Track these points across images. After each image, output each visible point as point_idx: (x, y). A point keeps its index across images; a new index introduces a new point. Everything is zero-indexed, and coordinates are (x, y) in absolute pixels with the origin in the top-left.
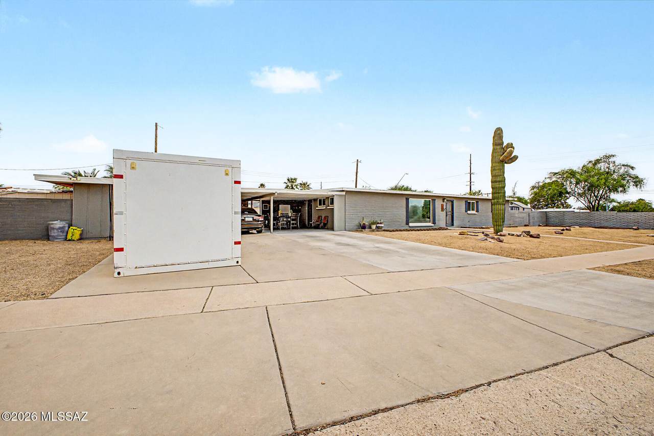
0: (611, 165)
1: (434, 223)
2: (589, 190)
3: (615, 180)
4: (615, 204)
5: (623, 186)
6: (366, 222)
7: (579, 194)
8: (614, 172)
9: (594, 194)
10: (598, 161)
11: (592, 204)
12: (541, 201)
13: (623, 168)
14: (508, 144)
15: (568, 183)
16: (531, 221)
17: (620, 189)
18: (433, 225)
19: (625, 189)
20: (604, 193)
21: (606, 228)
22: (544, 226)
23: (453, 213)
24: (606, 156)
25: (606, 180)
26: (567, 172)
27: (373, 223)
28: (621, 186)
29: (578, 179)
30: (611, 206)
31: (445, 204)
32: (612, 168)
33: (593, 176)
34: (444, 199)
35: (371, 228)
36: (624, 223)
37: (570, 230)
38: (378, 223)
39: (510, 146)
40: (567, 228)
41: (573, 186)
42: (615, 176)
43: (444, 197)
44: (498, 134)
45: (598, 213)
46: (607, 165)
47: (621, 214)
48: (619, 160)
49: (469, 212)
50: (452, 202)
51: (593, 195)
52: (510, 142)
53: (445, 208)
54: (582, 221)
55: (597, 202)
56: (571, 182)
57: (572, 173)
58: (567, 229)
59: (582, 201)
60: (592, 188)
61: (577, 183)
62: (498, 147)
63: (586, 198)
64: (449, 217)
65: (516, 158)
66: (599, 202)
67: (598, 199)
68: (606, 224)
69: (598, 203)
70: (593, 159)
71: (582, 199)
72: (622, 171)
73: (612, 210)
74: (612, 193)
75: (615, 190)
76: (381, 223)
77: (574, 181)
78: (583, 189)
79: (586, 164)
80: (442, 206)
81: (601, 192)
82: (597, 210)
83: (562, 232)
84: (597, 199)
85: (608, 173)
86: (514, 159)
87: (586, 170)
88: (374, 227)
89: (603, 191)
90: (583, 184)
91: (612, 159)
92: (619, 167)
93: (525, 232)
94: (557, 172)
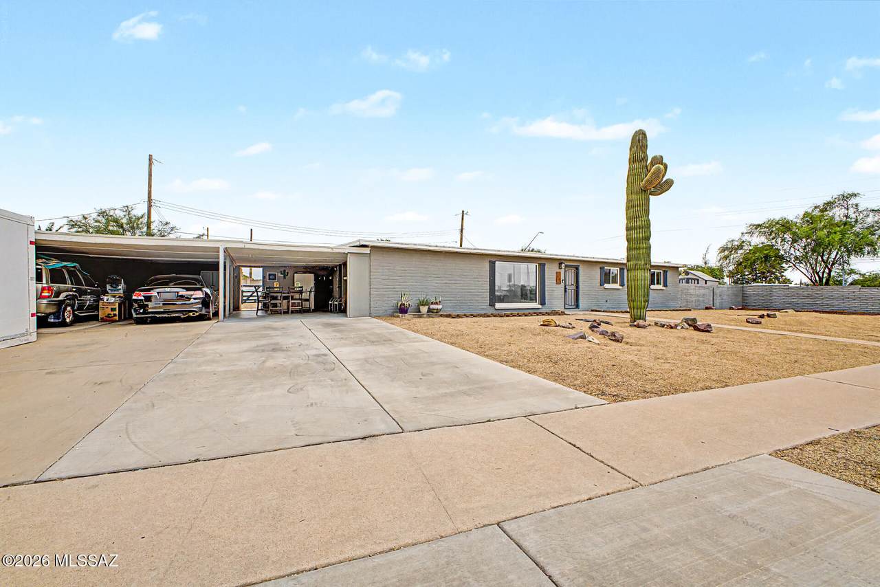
0: (851, 211)
1: (543, 303)
2: (813, 251)
3: (857, 235)
4: (856, 277)
5: (871, 244)
6: (410, 301)
7: (796, 258)
8: (856, 221)
9: (822, 258)
10: (829, 205)
11: (818, 274)
12: (747, 273)
13: (871, 215)
14: (654, 158)
15: (779, 240)
16: (717, 302)
17: (867, 249)
18: (540, 306)
19: (875, 249)
20: (838, 256)
21: (842, 313)
22: (739, 309)
23: (577, 287)
24: (843, 196)
25: (843, 234)
26: (777, 223)
27: (423, 303)
28: (868, 245)
29: (794, 234)
30: (850, 280)
31: (562, 271)
32: (853, 216)
33: (821, 229)
34: (560, 264)
35: (420, 312)
36: (873, 306)
37: (774, 316)
38: (432, 303)
39: (658, 160)
40: (769, 312)
41: (787, 246)
42: (857, 228)
43: (560, 259)
44: (640, 140)
45: (828, 288)
46: (844, 211)
47: (867, 290)
48: (864, 204)
49: (607, 286)
50: (577, 268)
51: (820, 258)
52: (658, 154)
53: (562, 278)
54: (801, 302)
55: (827, 271)
56: (783, 240)
57: (786, 226)
58: (768, 316)
59: (801, 269)
60: (819, 247)
61: (794, 241)
62: (638, 165)
63: (808, 265)
64: (571, 294)
65: (670, 183)
66: (830, 271)
67: (829, 267)
68: (842, 307)
69: (829, 274)
70: (820, 202)
71: (802, 266)
72: (870, 220)
73: (854, 283)
74: (852, 257)
75: (858, 250)
76: (436, 303)
77: (788, 236)
78: (804, 249)
79: (810, 211)
80: (558, 274)
81: (833, 256)
82: (827, 283)
83: (760, 320)
84: (827, 266)
85: (845, 224)
86: (666, 187)
87: (809, 218)
88: (424, 309)
89: (837, 253)
90: (803, 243)
91: (853, 201)
92: (865, 213)
93: (686, 320)
94: (761, 223)
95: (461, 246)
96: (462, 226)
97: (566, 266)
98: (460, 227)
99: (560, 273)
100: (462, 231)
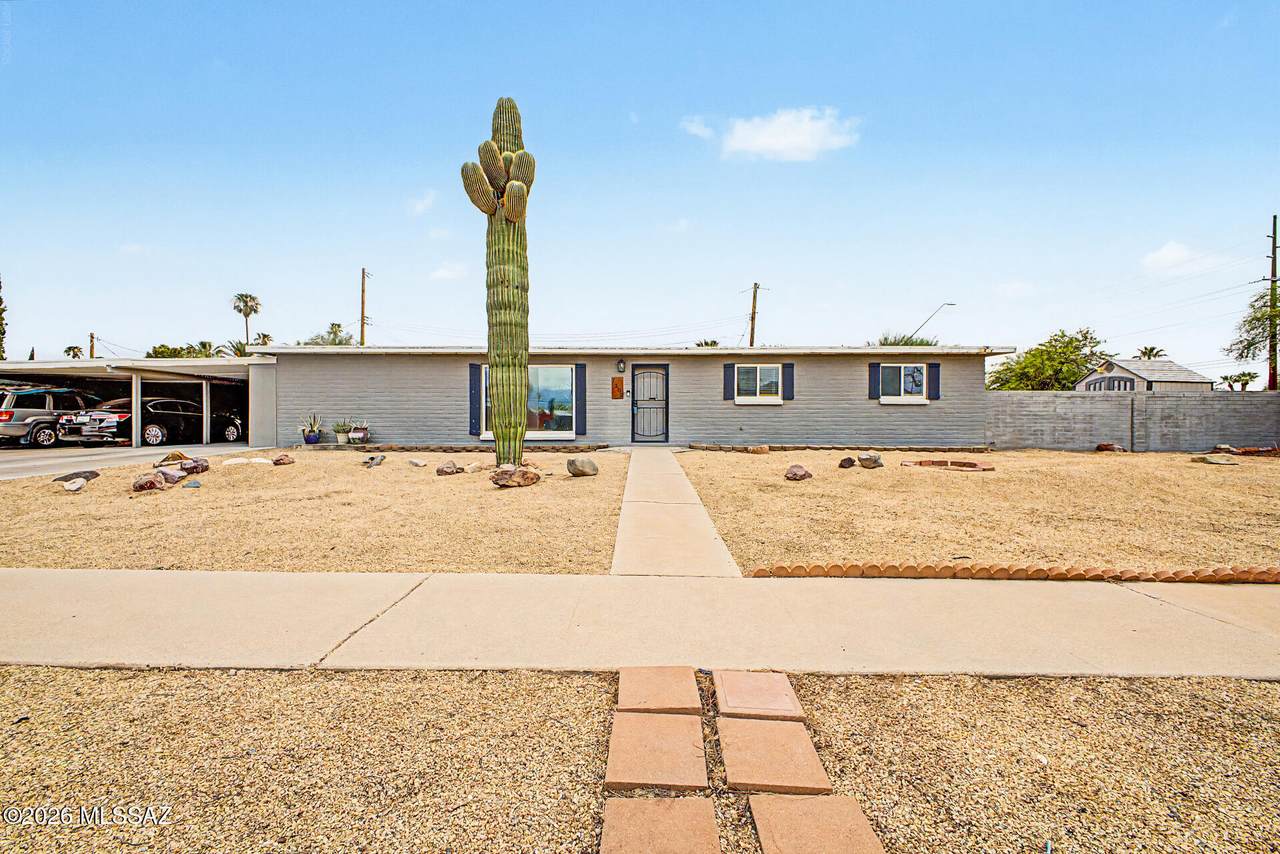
95: (751, 345)
96: (754, 307)
97: (635, 367)
98: (751, 312)
99: (621, 380)
100: (753, 319)
